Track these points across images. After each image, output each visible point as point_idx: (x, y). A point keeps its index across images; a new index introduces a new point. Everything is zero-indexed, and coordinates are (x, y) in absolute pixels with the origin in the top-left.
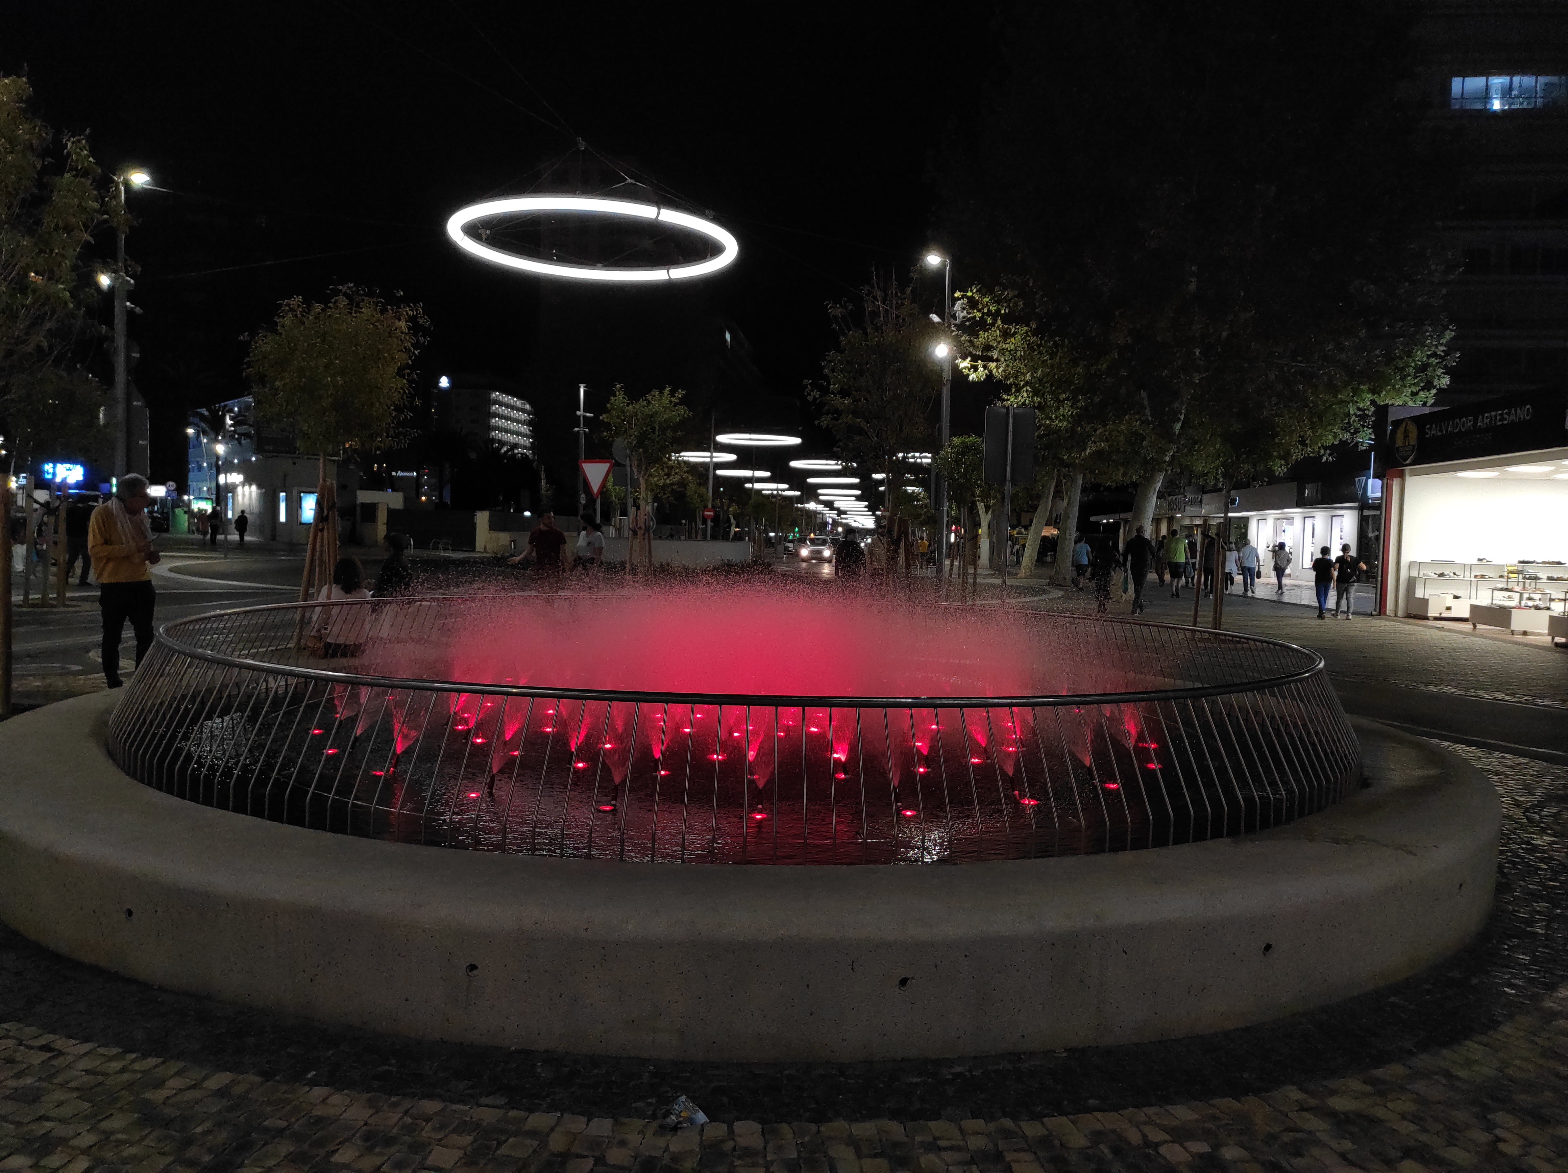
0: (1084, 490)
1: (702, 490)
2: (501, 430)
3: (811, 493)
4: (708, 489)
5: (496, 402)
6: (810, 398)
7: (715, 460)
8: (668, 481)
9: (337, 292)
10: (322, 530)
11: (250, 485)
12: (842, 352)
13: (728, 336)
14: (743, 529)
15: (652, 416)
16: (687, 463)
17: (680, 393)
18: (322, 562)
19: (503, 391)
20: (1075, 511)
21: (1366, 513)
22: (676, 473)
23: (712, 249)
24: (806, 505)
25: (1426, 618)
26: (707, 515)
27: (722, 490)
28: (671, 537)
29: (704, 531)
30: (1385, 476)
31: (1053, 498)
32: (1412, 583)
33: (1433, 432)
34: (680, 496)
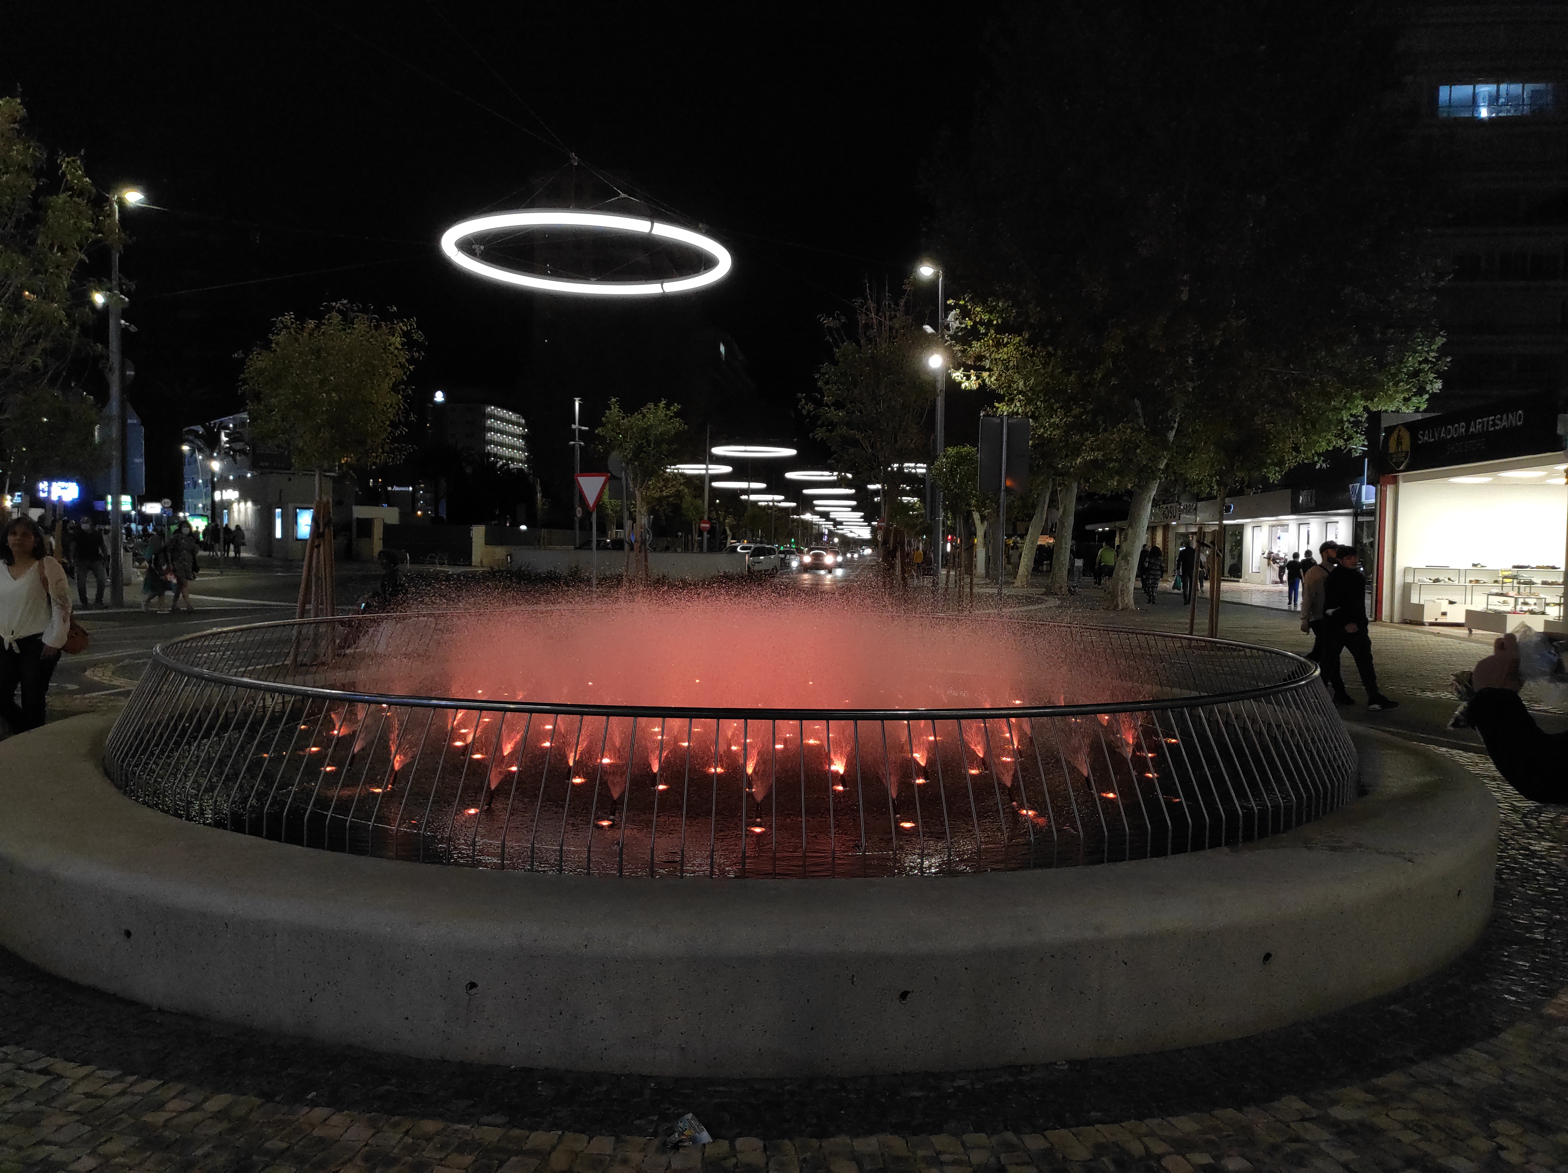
0: (1079, 499)
1: (698, 502)
2: (497, 444)
3: (807, 504)
4: (704, 501)
5: (492, 416)
6: (804, 412)
7: (710, 472)
8: (664, 494)
9: (330, 309)
10: (318, 546)
11: (246, 501)
12: (835, 363)
13: (722, 349)
15: (647, 429)
16: (682, 475)
17: (676, 407)
18: (318, 579)
19: (498, 405)
20: (1071, 521)
21: (1360, 519)
22: (672, 485)
23: (706, 262)
24: (802, 517)
25: (1422, 624)
26: (703, 527)
27: (718, 501)
28: (667, 549)
29: (701, 543)
30: (1378, 482)
31: (1048, 507)
32: (1407, 589)
33: (1426, 438)
34: (677, 508)
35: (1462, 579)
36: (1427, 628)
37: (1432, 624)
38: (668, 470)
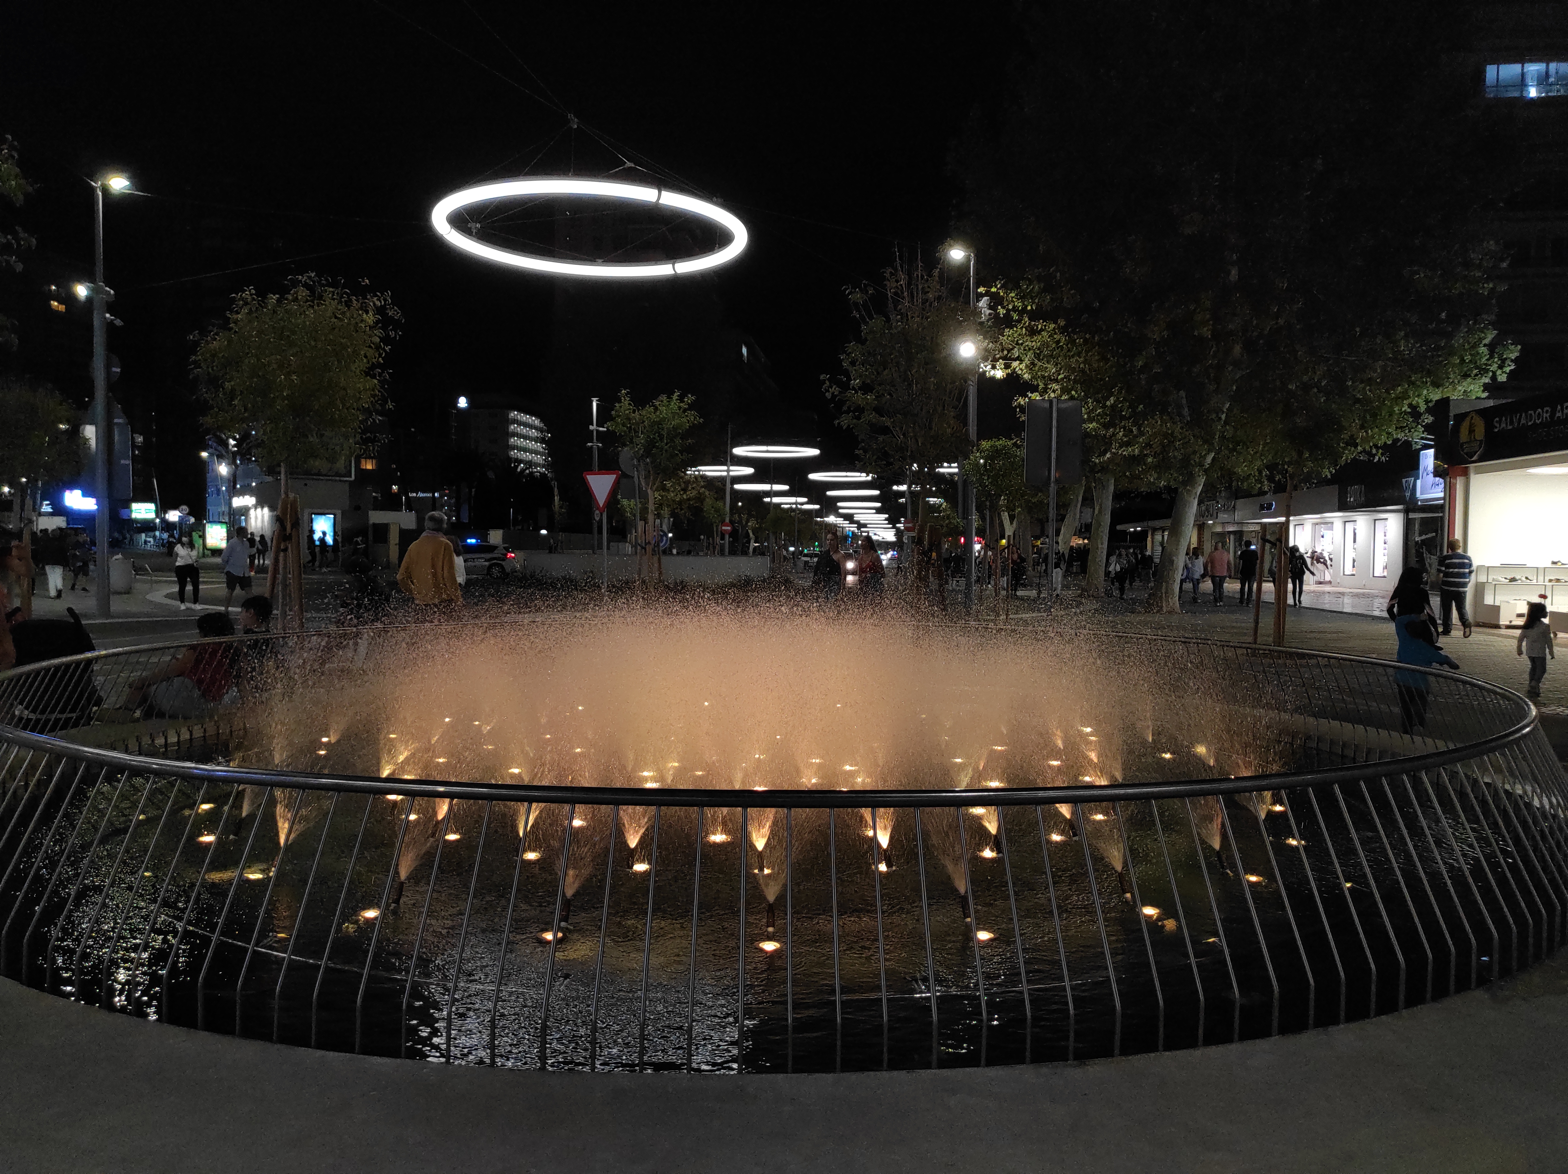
0: (1117, 497)
1: (720, 504)
2: (520, 449)
3: (830, 505)
4: (725, 504)
5: (515, 421)
6: (828, 395)
7: (731, 473)
8: (685, 497)
10: (285, 550)
11: (262, 508)
13: (744, 350)
14: (762, 544)
15: (659, 423)
16: (704, 477)
17: (690, 398)
19: (520, 410)
20: (1107, 519)
21: (1411, 515)
22: (693, 488)
24: (826, 519)
25: (1498, 627)
26: (725, 530)
27: (740, 504)
28: (689, 553)
29: (722, 547)
30: (1448, 474)
31: (1082, 505)
32: (1480, 589)
33: (1503, 425)
34: (697, 511)
35: (1541, 578)
36: (1503, 631)
37: (1509, 627)
38: (688, 472)
